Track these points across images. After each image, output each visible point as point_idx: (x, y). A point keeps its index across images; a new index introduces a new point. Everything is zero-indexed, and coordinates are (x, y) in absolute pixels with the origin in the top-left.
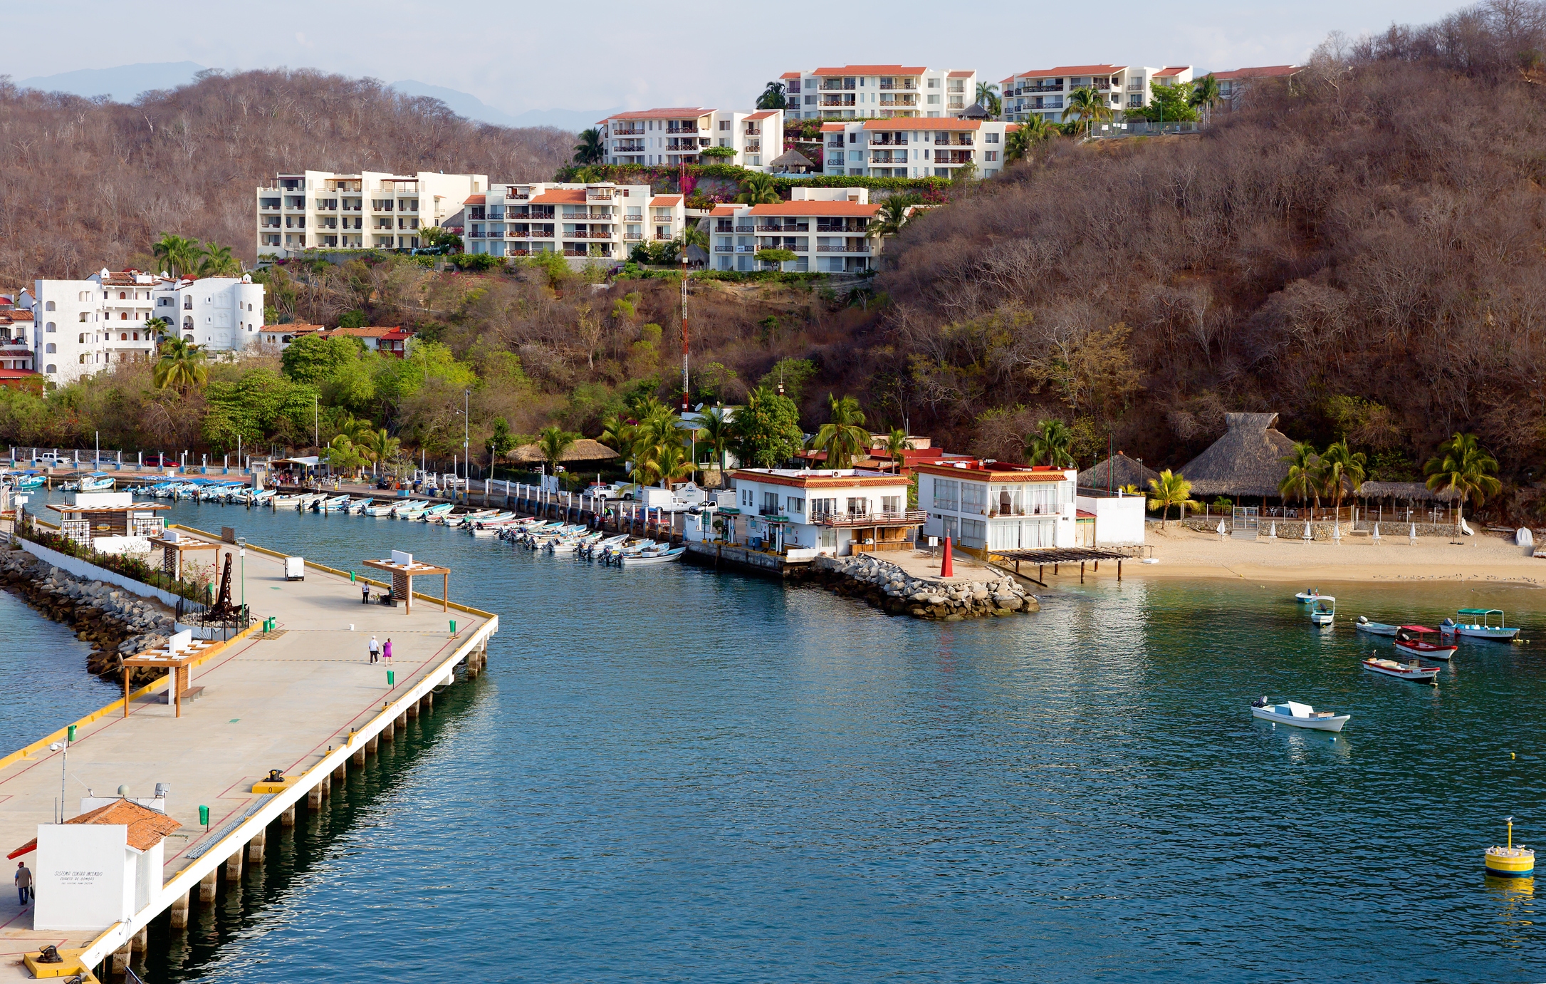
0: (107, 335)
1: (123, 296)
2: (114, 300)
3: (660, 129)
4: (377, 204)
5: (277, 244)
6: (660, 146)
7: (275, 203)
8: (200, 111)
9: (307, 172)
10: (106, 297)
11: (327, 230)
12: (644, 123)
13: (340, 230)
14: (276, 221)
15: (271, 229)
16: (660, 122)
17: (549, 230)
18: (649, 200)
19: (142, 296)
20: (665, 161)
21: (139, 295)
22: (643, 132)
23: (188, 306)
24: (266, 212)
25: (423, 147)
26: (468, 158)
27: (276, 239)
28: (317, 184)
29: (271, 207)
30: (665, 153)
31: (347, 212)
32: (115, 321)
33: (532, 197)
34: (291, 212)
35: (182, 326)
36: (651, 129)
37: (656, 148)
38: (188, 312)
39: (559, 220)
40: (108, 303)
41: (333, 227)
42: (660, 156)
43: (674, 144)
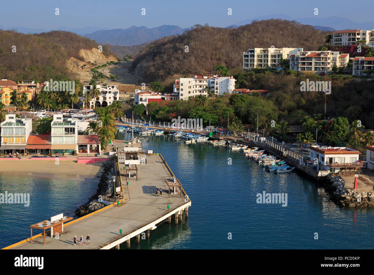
0: (196, 91)
1: (200, 82)
2: (198, 83)
3: (346, 35)
4: (272, 56)
5: (248, 66)
6: (346, 40)
7: (247, 56)
8: (250, 30)
9: (255, 48)
10: (196, 82)
11: (260, 63)
12: (342, 34)
13: (263, 63)
14: (247, 61)
15: (246, 63)
16: (346, 34)
17: (311, 64)
18: (339, 55)
19: (205, 82)
20: (347, 44)
21: (204, 81)
22: (342, 36)
23: (217, 84)
24: (245, 58)
25: (305, 38)
26: (317, 40)
27: (247, 65)
28: (258, 51)
29: (246, 57)
30: (347, 42)
31: (265, 58)
32: (198, 88)
33: (306, 55)
34: (251, 58)
35: (215, 89)
36: (344, 36)
37: (345, 41)
38: (217, 86)
39: (313, 61)
40: (196, 84)
41: (261, 62)
42: (346, 43)
43: (349, 40)
